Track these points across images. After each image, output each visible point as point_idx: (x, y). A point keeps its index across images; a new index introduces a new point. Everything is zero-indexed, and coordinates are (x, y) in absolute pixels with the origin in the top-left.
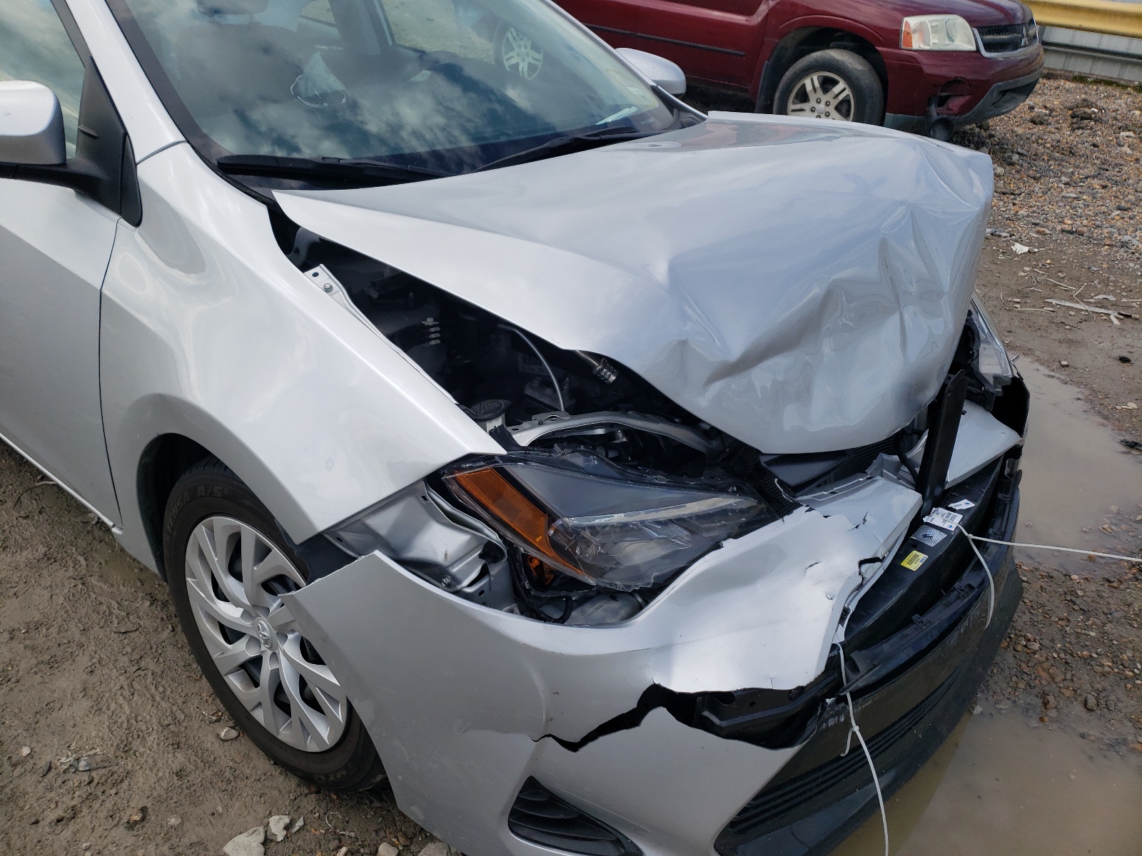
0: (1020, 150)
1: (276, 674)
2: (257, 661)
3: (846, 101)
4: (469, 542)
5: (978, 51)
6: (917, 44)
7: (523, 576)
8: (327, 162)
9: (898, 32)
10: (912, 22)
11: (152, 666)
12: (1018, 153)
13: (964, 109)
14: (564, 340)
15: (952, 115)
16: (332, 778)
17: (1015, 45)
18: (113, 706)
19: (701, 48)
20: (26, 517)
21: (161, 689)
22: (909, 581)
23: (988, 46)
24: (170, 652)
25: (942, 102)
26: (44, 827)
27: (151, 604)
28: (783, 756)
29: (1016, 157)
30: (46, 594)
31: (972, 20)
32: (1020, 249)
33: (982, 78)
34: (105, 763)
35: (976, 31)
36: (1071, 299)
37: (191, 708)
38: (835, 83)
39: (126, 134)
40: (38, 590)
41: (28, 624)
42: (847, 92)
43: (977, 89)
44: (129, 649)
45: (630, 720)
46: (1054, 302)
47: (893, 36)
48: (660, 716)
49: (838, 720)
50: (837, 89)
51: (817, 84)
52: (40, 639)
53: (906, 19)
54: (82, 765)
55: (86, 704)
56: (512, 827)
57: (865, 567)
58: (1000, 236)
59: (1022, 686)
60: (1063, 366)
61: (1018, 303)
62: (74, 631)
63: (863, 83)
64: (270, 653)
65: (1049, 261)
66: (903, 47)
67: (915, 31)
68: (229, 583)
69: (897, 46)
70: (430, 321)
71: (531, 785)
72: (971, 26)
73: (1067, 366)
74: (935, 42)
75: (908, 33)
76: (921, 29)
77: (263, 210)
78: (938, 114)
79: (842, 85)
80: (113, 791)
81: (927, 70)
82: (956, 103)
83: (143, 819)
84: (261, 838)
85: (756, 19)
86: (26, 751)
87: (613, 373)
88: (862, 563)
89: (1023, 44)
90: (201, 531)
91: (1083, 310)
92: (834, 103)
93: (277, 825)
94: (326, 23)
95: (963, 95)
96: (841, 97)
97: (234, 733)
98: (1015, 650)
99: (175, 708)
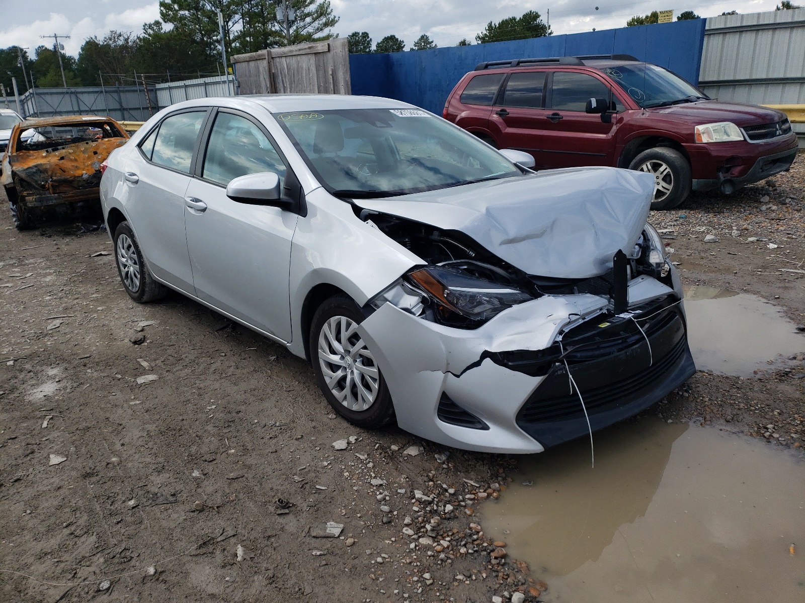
0: (792, 196)
1: (353, 380)
2: (344, 378)
3: (668, 175)
4: (418, 300)
5: (745, 140)
6: (705, 139)
7: (438, 314)
8: (371, 191)
9: (693, 135)
10: (700, 128)
11: (301, 400)
12: (790, 198)
13: (742, 173)
14: (445, 226)
15: (735, 177)
16: (373, 417)
17: (773, 135)
18: (287, 410)
19: (580, 154)
20: (244, 359)
21: (305, 406)
22: (599, 330)
23: (752, 137)
24: (308, 396)
25: (728, 170)
26: (265, 440)
27: (299, 383)
28: (535, 381)
29: (788, 200)
30: (256, 381)
31: (739, 123)
32: (772, 246)
33: (752, 155)
34: (285, 424)
35: (742, 130)
36: (796, 268)
37: (318, 410)
38: (661, 165)
39: (301, 186)
40: (253, 380)
41: (251, 389)
42: (668, 170)
43: (748, 162)
44: (291, 395)
45: (477, 364)
46: (783, 270)
47: (691, 137)
48: (488, 361)
49: (562, 372)
50: (662, 169)
51: (650, 167)
52: (256, 393)
53: (696, 127)
54: (277, 424)
55: (276, 410)
56: (439, 415)
57: (571, 316)
58: (762, 241)
59: (695, 414)
60: (776, 298)
61: (760, 271)
62: (269, 391)
63: (676, 163)
64: (350, 371)
65: (788, 251)
66: (697, 142)
67: (703, 133)
68: (335, 344)
69: (693, 142)
70: (407, 240)
71: (444, 396)
72: (739, 127)
73: (778, 298)
74: (717, 138)
75: (699, 134)
76: (706, 132)
77: (349, 206)
78: (724, 177)
79: (664, 166)
80: (290, 432)
81: (714, 154)
82: (736, 170)
83: (301, 438)
84: (347, 441)
85: (610, 135)
86: (256, 421)
87: (474, 253)
88: (570, 315)
89: (778, 133)
90: (325, 327)
91: (800, 273)
92: (661, 177)
93: (352, 439)
94: (371, 154)
95: (740, 166)
96: (665, 173)
97: (334, 416)
98: (696, 401)
99: (311, 411)
